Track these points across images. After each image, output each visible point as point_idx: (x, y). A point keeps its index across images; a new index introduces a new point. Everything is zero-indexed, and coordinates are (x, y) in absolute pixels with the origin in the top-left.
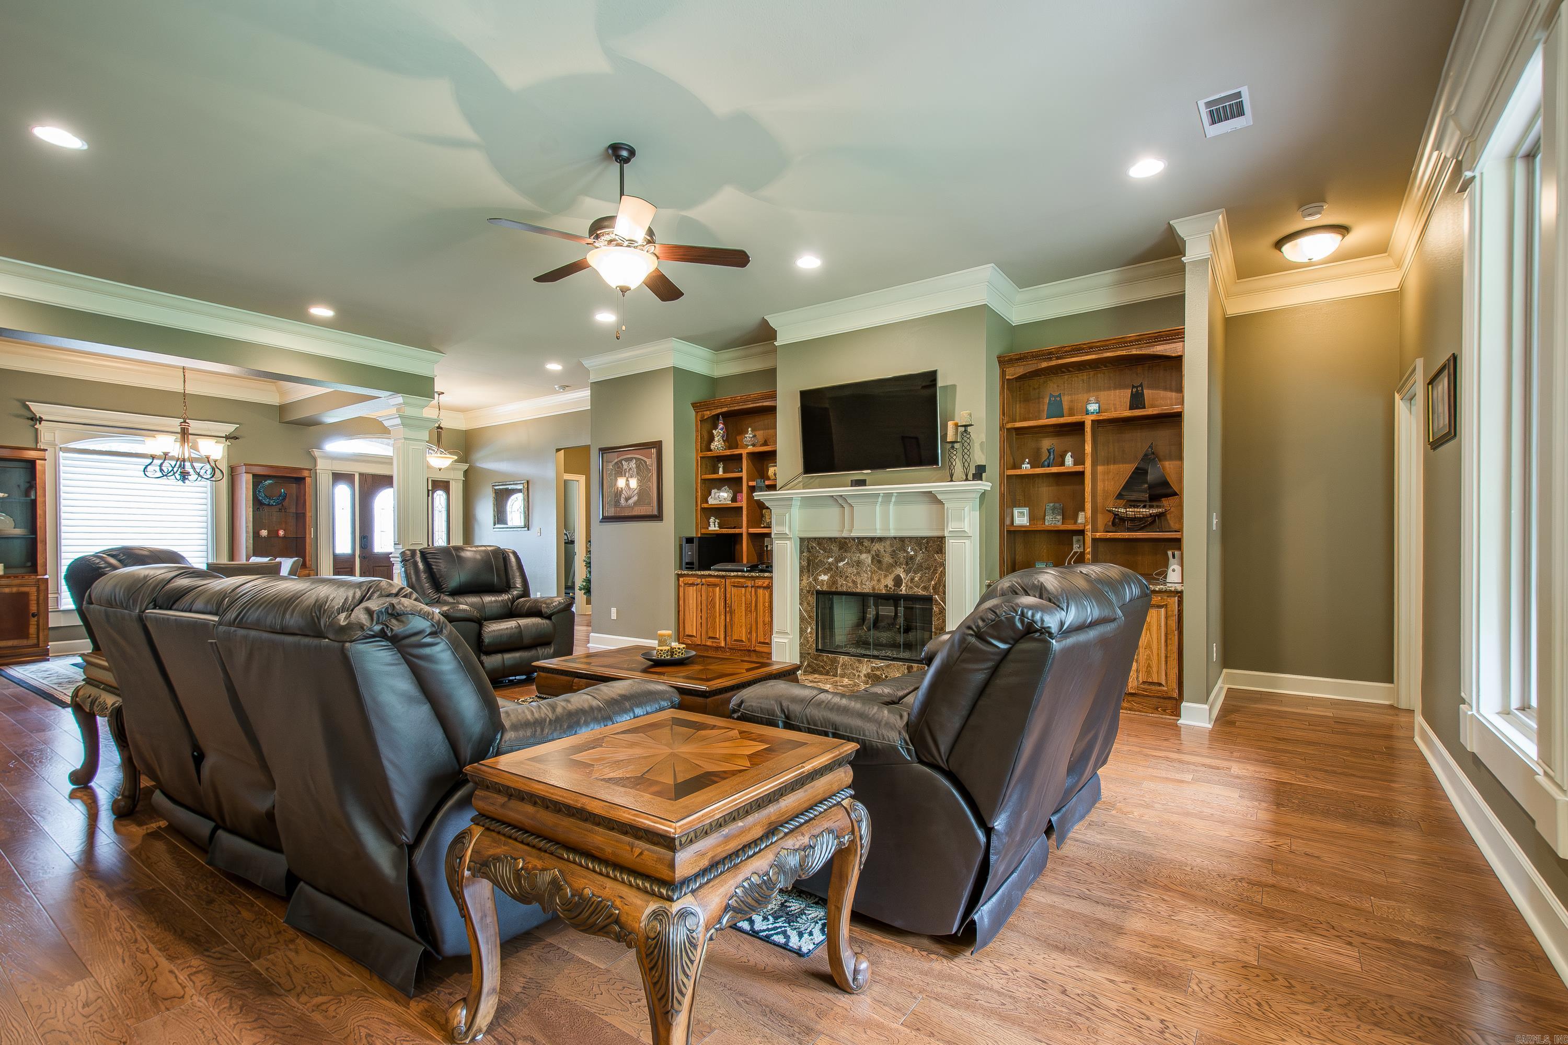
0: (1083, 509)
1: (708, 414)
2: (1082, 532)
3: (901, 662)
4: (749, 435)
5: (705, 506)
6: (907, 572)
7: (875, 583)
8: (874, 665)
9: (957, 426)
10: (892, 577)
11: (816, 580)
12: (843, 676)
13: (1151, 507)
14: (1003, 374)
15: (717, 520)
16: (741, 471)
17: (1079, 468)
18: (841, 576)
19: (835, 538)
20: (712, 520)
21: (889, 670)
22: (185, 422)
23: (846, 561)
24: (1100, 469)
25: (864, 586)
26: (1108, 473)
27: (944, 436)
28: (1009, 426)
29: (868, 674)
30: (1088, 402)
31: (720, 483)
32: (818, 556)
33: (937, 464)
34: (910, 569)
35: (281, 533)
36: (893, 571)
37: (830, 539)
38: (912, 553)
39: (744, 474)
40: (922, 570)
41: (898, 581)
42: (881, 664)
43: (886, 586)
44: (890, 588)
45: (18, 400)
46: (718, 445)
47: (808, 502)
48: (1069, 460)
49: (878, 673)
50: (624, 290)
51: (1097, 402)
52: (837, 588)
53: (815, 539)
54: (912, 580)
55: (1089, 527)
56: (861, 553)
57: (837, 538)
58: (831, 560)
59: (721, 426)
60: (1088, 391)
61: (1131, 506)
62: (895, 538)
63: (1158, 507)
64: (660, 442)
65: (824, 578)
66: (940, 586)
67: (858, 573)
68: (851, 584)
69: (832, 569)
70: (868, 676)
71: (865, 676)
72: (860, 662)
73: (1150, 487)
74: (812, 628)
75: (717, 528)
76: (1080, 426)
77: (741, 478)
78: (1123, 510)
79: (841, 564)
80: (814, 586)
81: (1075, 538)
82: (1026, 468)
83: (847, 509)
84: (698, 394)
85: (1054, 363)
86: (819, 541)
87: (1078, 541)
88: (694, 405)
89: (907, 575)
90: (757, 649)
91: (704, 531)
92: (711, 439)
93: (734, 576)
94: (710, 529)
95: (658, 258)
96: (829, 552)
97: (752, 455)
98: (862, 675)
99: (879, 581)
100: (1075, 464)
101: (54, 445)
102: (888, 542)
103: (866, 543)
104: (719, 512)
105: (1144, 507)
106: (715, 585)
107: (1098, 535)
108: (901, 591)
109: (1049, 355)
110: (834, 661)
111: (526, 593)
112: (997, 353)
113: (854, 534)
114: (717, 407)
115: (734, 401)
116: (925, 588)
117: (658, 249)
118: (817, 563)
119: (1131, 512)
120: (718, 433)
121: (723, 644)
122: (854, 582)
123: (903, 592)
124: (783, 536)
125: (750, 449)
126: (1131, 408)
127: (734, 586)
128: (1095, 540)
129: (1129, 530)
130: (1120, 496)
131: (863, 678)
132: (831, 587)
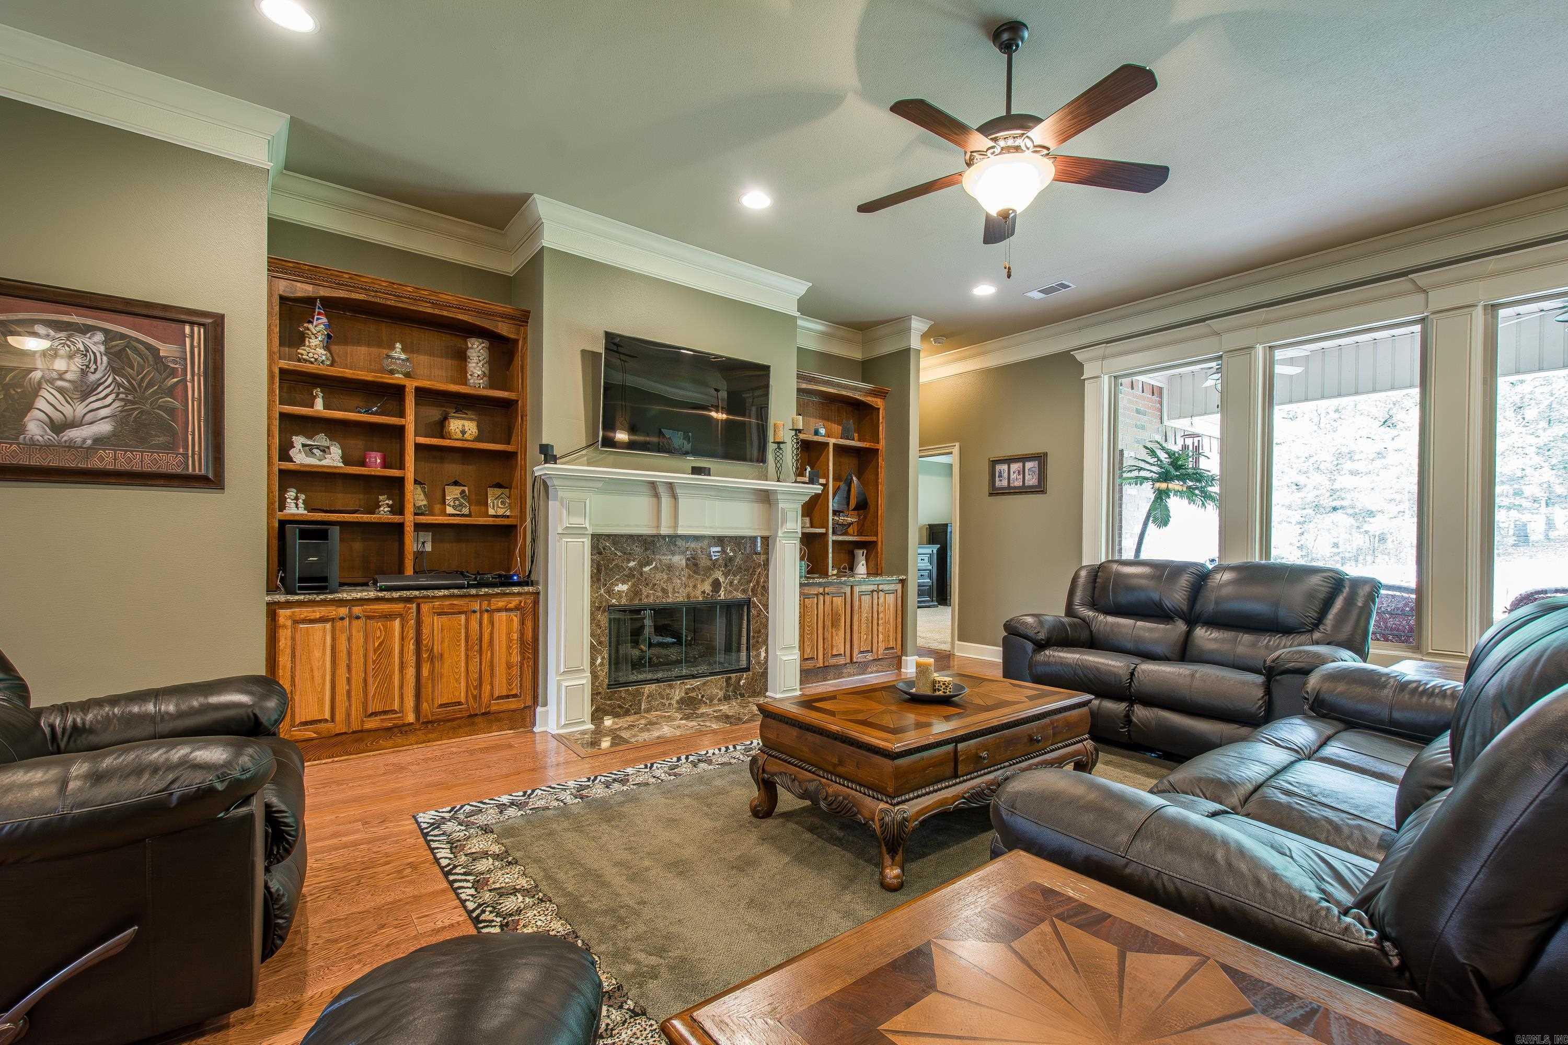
3: (719, 675)
4: (398, 355)
5: (287, 466)
6: (726, 575)
7: (689, 589)
8: (689, 686)
10: (711, 580)
11: (609, 592)
12: (648, 711)
15: (303, 497)
16: (404, 416)
18: (647, 584)
19: (639, 536)
20: (291, 494)
21: (705, 688)
23: (654, 565)
25: (677, 595)
29: (681, 699)
31: (318, 426)
32: (613, 560)
34: (730, 570)
36: (711, 575)
37: (630, 536)
38: (732, 554)
39: (411, 423)
40: (741, 572)
41: (716, 585)
42: (696, 683)
43: (704, 592)
44: (708, 594)
46: (316, 353)
47: (610, 485)
49: (693, 694)
52: (640, 600)
53: (609, 536)
54: (731, 583)
55: (830, 531)
56: (673, 554)
57: (641, 536)
58: (632, 564)
62: (714, 537)
64: (221, 317)
65: (623, 587)
66: (763, 589)
67: (669, 579)
68: (660, 594)
69: (634, 576)
70: (681, 701)
71: (678, 702)
72: (671, 687)
74: (603, 658)
75: (302, 511)
79: (647, 569)
80: (607, 600)
83: (666, 501)
86: (615, 539)
89: (726, 579)
90: (494, 708)
93: (444, 596)
94: (287, 511)
96: (629, 556)
98: (674, 702)
99: (695, 587)
103: (680, 542)
104: (312, 480)
106: (389, 617)
107: (834, 538)
108: (720, 596)
110: (639, 693)
116: (744, 591)
118: (612, 569)
119: (841, 520)
121: (411, 718)
122: (664, 591)
123: (722, 597)
125: (421, 382)
127: (439, 614)
128: (833, 542)
131: (675, 705)
132: (631, 600)
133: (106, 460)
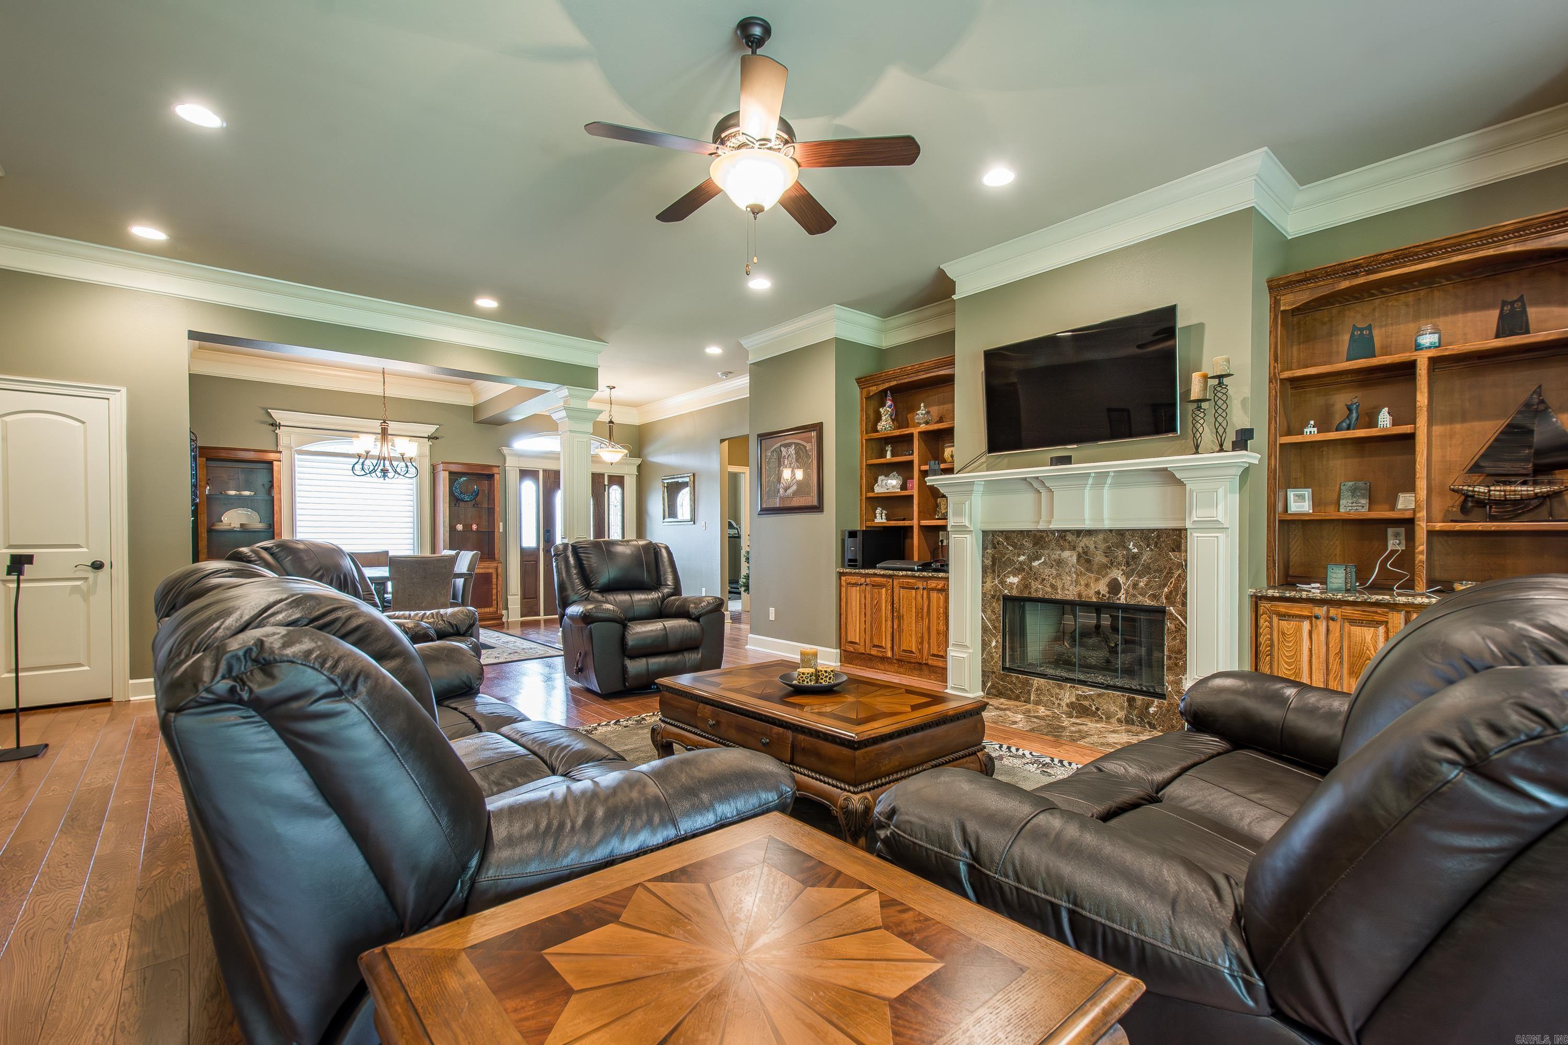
0: (1411, 487)
1: (874, 390)
2: (1408, 523)
3: (1120, 691)
4: (922, 411)
5: (870, 495)
6: (1128, 575)
7: (1082, 588)
8: (1080, 693)
9: (1206, 378)
10: (1106, 580)
11: (1002, 582)
12: (1037, 703)
13: (1535, 483)
14: (1275, 303)
15: (885, 512)
16: (912, 454)
17: (1406, 429)
18: (1036, 579)
19: (1029, 532)
20: (878, 511)
21: (1100, 700)
22: (385, 422)
23: (1043, 560)
24: (1437, 429)
25: (1067, 592)
26: (1452, 436)
27: (1187, 392)
28: (1286, 375)
29: (1072, 703)
30: (1419, 333)
31: (888, 469)
32: (1005, 554)
33: (1174, 430)
34: (1133, 570)
35: (474, 527)
36: (1107, 574)
37: (1022, 532)
38: (1136, 550)
39: (915, 458)
40: (1150, 573)
41: (1114, 587)
42: (1091, 692)
43: (1098, 593)
44: (1103, 595)
45: (263, 408)
46: (885, 425)
47: (993, 486)
48: (1385, 419)
49: (1086, 703)
50: (756, 210)
51: (1436, 330)
52: (1030, 593)
53: (1002, 532)
54: (1135, 585)
55: (1422, 514)
56: (1063, 549)
57: (1030, 531)
58: (1022, 558)
59: (889, 403)
60: (1417, 317)
61: (1498, 483)
62: (1111, 531)
63: (1550, 483)
64: (821, 424)
65: (1013, 580)
66: (1180, 595)
67: (1059, 575)
68: (1049, 590)
69: (1024, 569)
70: (1071, 705)
71: (1067, 705)
72: (1060, 687)
73: (1539, 453)
74: (997, 642)
75: (884, 521)
76: (1411, 366)
77: (911, 462)
78: (1482, 489)
79: (1036, 564)
80: (1000, 590)
81: (1390, 531)
82: (1311, 432)
83: (1044, 494)
84: (864, 368)
85: (1361, 280)
86: (1008, 535)
87: (1396, 535)
88: (859, 381)
89: (1127, 579)
90: (930, 662)
91: (869, 524)
92: (878, 418)
93: (903, 576)
94: (876, 521)
95: (799, 166)
96: (1019, 548)
97: (923, 434)
98: (1064, 704)
99: (1087, 585)
100: (1395, 423)
101: (290, 448)
102: (1101, 536)
103: (1070, 537)
104: (887, 501)
105: (1524, 483)
106: (881, 586)
107: (1439, 526)
108: (1119, 599)
109: (1353, 269)
110: (1027, 684)
111: (677, 590)
112: (1266, 275)
113: (1054, 526)
114: (884, 382)
115: (904, 372)
116: (1154, 597)
117: (797, 150)
118: (1004, 562)
119: (1497, 491)
120: (886, 411)
121: (889, 654)
122: (1053, 586)
123: (1123, 601)
124: (962, 529)
125: (923, 427)
126: (1497, 336)
127: (903, 588)
128: (1431, 534)
129: (1493, 519)
130: (1476, 468)
131: (1065, 708)
132: (1022, 591)
133: (796, 502)
